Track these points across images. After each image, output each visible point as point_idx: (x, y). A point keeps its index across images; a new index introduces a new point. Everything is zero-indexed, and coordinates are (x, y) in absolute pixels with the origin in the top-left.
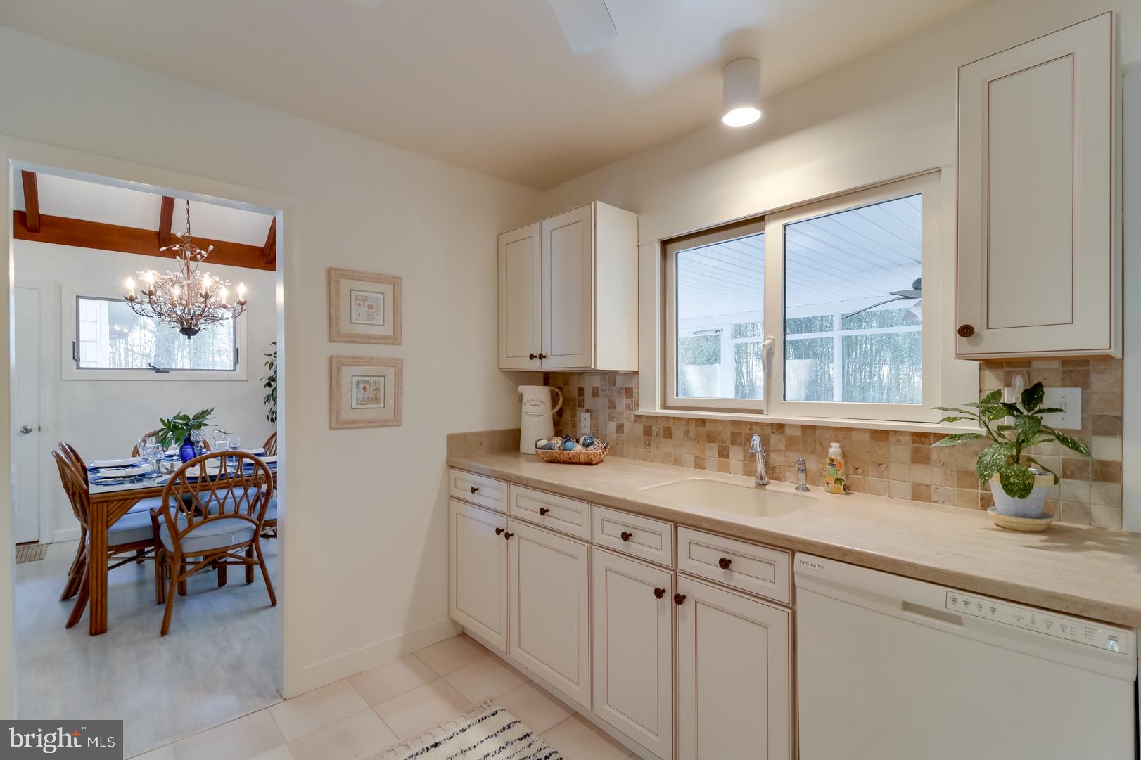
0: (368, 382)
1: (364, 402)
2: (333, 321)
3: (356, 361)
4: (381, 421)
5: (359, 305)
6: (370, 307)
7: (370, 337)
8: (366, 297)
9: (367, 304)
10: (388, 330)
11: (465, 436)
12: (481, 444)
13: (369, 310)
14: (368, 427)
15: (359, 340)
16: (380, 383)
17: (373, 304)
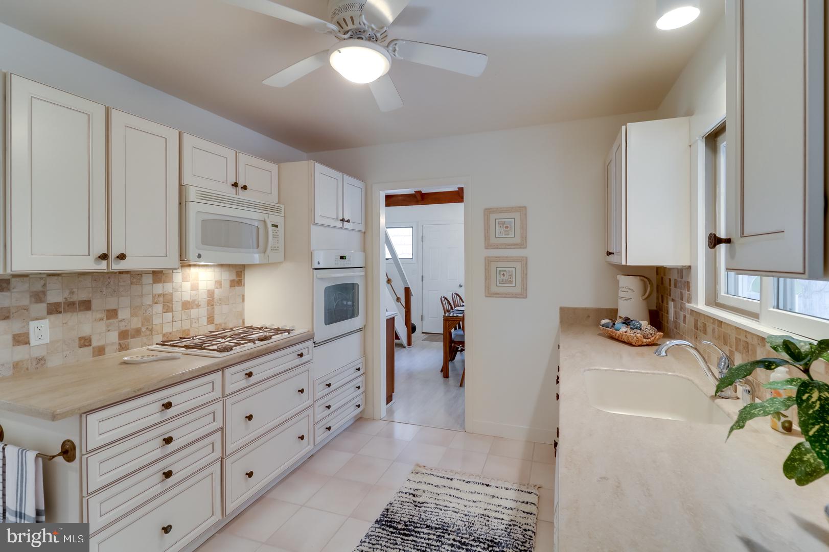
0: (505, 271)
1: (502, 282)
2: (487, 238)
3: (499, 259)
4: (513, 295)
5: (501, 227)
6: (507, 227)
7: (506, 245)
8: (504, 222)
9: (505, 226)
10: (518, 240)
11: (575, 310)
12: (589, 317)
13: (507, 229)
14: (505, 297)
15: (500, 247)
16: (512, 271)
17: (509, 226)
